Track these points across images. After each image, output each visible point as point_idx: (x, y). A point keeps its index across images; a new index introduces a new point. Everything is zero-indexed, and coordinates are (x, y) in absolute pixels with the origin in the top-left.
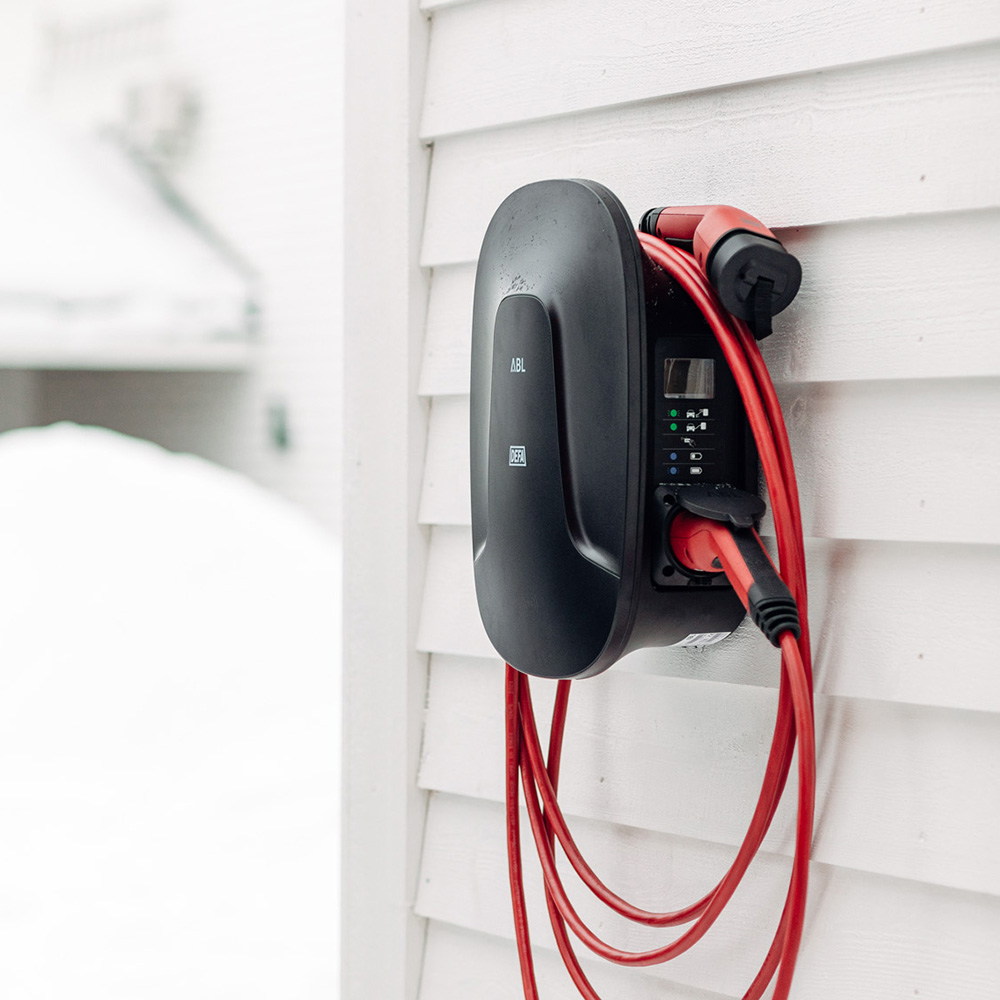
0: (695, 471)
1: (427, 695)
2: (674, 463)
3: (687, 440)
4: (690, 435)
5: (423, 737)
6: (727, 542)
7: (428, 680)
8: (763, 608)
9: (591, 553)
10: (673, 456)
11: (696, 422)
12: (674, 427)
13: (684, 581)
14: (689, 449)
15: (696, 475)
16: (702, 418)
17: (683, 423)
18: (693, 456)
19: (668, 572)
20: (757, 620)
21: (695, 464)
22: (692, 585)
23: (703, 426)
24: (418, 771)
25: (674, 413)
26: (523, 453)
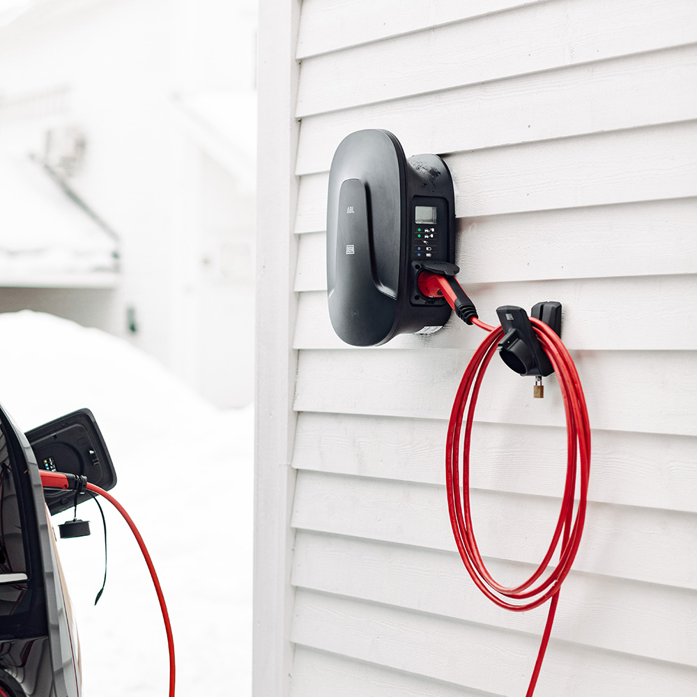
0: (428, 255)
1: (297, 369)
2: (419, 252)
3: (425, 242)
4: (426, 239)
5: (295, 387)
6: (444, 284)
7: (298, 362)
8: (461, 308)
9: (384, 289)
10: (419, 249)
11: (429, 234)
12: (419, 236)
13: (423, 302)
14: (426, 246)
15: (429, 257)
16: (431, 232)
17: (423, 234)
18: (427, 249)
19: (417, 298)
20: (459, 314)
21: (428, 252)
22: (428, 304)
23: (432, 236)
24: (293, 403)
25: (419, 230)
26: (353, 248)
